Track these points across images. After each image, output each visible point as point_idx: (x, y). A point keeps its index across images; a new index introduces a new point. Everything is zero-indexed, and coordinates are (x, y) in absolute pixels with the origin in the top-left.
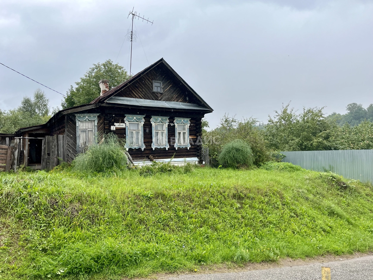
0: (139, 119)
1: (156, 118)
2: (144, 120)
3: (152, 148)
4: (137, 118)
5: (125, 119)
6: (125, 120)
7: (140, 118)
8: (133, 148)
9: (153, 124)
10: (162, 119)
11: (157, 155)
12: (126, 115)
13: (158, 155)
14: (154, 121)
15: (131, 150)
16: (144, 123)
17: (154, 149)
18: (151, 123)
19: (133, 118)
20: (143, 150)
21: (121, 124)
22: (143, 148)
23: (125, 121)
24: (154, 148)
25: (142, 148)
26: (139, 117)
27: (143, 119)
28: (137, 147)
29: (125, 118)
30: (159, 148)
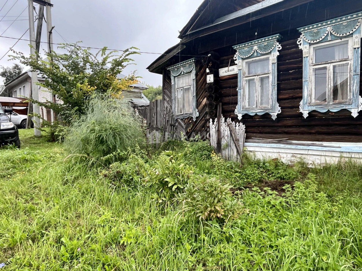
0: (265, 48)
1: (315, 30)
2: (280, 46)
3: (302, 114)
4: (259, 48)
5: (235, 56)
6: (237, 58)
7: (267, 45)
8: (252, 114)
9: (305, 51)
10: (337, 28)
11: (320, 130)
12: (235, 47)
13: (324, 129)
14: (309, 39)
15: (246, 118)
16: (278, 54)
17: (306, 115)
18: (300, 47)
19: (252, 49)
20: (274, 117)
21: (231, 68)
22: (276, 114)
23: (236, 60)
24: (308, 112)
25: (272, 114)
26: (264, 41)
27: (278, 44)
28: (260, 112)
29: (237, 53)
30: (325, 111)
